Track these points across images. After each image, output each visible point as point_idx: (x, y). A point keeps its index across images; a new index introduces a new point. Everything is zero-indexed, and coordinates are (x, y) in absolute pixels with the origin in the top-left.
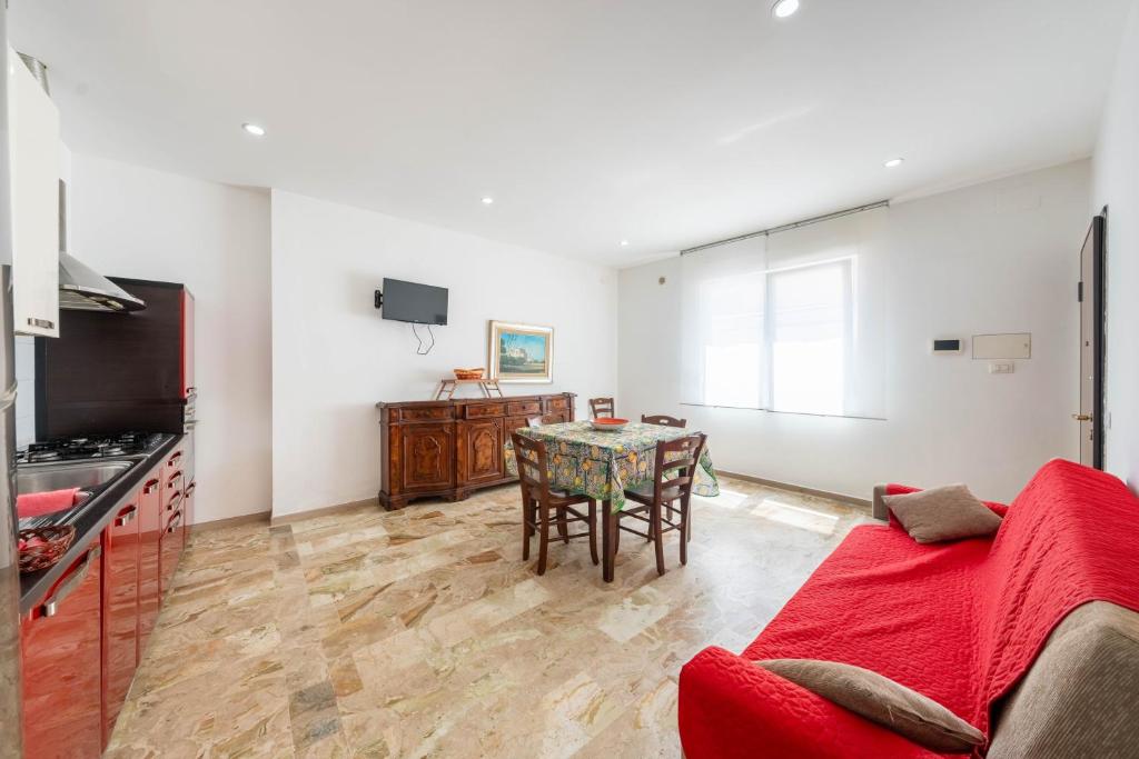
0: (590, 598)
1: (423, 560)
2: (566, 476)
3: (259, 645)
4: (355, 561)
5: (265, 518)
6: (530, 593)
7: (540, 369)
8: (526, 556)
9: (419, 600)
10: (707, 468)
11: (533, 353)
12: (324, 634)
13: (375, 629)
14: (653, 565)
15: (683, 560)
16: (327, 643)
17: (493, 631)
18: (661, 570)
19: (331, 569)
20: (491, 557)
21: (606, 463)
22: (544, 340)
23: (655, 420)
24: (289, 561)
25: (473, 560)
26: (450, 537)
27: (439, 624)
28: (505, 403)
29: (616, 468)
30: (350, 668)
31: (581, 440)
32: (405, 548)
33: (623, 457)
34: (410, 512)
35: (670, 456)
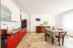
0: (50, 45)
1: (37, 37)
2: (49, 33)
3: (27, 40)
4: (34, 36)
5: (30, 32)
6: (45, 43)
7: (48, 24)
8: (45, 39)
9: (36, 40)
10: (67, 35)
11: (47, 23)
12: (31, 41)
13: (33, 41)
14: (58, 44)
15: (63, 45)
16: (30, 41)
17: (41, 45)
18: (59, 45)
19: (32, 36)
20: (42, 38)
21: (53, 33)
22: (48, 22)
23: (59, 29)
24: (30, 35)
25: (41, 38)
26: (40, 36)
27: (37, 43)
28: (44, 27)
29: (54, 34)
30: (31, 44)
31: (50, 30)
32: (37, 36)
33: (55, 33)
34: (38, 33)
35: (61, 34)
